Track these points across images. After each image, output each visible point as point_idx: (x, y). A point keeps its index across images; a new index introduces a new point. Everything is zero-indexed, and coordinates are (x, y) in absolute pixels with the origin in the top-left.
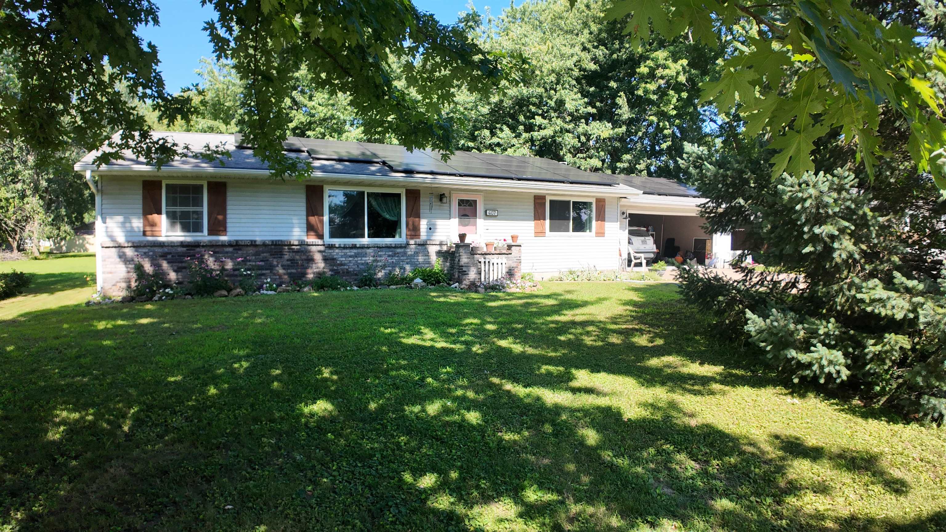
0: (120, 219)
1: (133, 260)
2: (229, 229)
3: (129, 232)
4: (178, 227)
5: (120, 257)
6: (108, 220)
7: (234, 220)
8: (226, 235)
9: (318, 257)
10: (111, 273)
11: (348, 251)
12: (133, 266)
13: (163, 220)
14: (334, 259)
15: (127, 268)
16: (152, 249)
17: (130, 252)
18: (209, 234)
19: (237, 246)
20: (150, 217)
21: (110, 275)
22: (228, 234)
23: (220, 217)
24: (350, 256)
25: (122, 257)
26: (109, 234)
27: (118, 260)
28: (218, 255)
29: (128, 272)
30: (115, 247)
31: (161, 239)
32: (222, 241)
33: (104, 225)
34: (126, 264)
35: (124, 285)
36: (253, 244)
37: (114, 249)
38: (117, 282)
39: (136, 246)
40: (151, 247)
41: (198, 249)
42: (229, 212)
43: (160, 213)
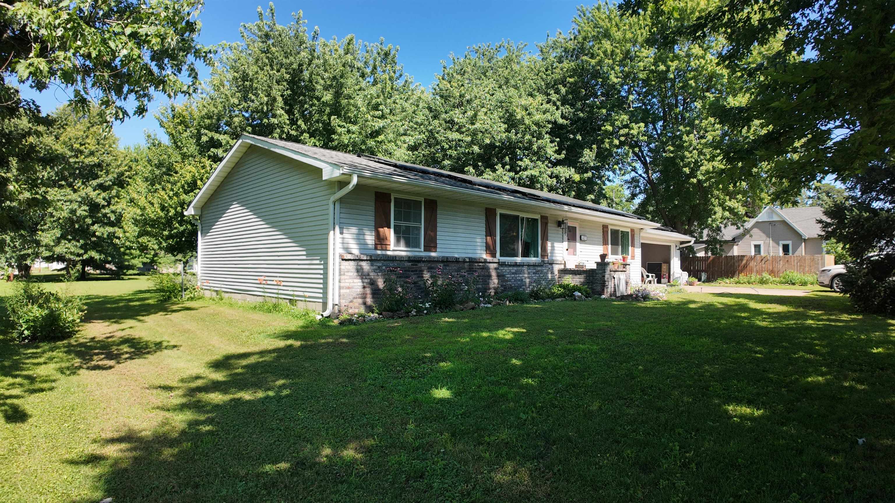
0: (354, 230)
1: (369, 275)
2: (438, 246)
3: (362, 245)
4: (402, 243)
5: (358, 271)
6: (345, 231)
7: (443, 238)
8: (436, 251)
9: (494, 274)
10: (349, 288)
11: (511, 268)
12: (369, 280)
13: (390, 234)
14: (504, 276)
15: (363, 282)
16: (385, 263)
17: (366, 266)
18: (425, 250)
19: (446, 261)
20: (381, 230)
21: (348, 291)
22: (438, 250)
23: (432, 234)
24: (513, 273)
25: (359, 271)
26: (346, 246)
27: (356, 274)
28: (433, 270)
29: (364, 287)
30: (354, 260)
31: (389, 253)
32: (434, 257)
33: (341, 236)
34: (362, 279)
35: (360, 301)
36: (457, 261)
37: (352, 263)
38: (354, 298)
39: (372, 260)
40: (385, 260)
41: (419, 265)
42: (438, 229)
43: (389, 227)
